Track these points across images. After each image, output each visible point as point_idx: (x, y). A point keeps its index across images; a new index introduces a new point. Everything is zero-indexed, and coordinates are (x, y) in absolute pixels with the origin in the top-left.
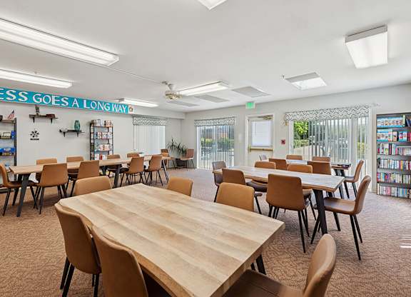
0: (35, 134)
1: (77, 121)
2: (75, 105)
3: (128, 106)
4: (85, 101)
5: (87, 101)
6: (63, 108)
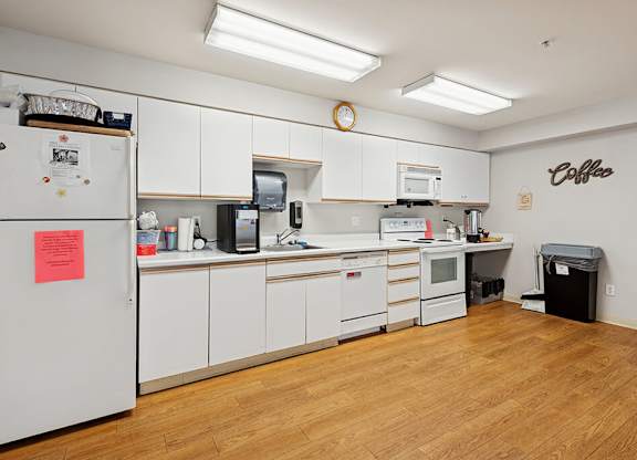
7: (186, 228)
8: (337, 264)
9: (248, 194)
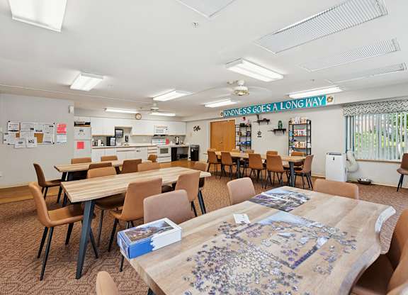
0: (259, 133)
1: (280, 122)
2: (275, 109)
3: (324, 96)
4: (282, 104)
5: (283, 103)
6: (268, 112)
7: (99, 142)
8: (133, 149)
9: (114, 134)
